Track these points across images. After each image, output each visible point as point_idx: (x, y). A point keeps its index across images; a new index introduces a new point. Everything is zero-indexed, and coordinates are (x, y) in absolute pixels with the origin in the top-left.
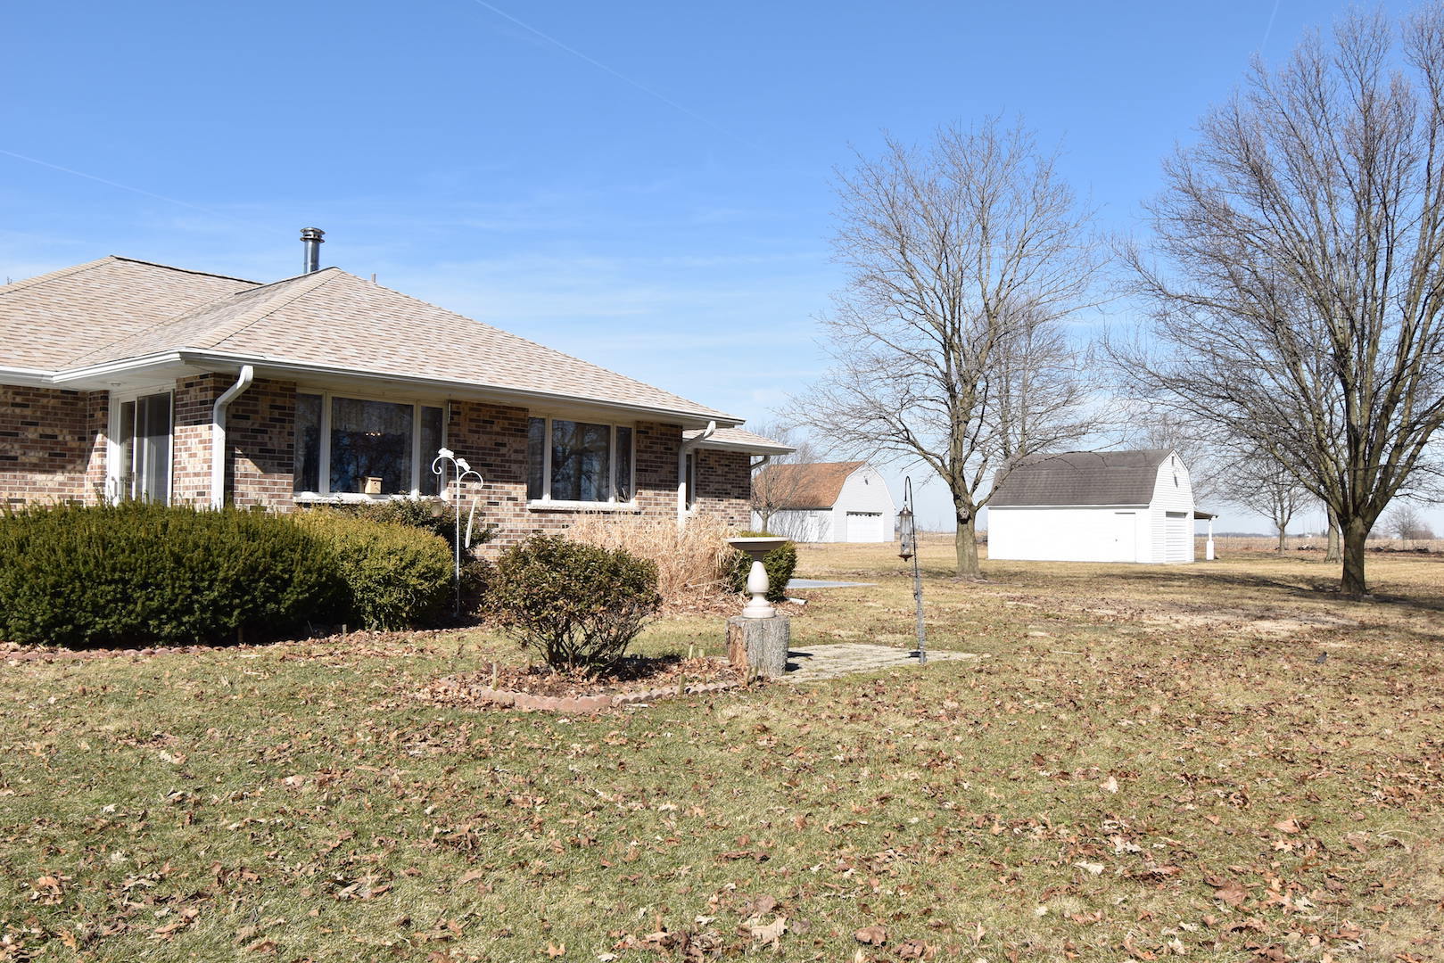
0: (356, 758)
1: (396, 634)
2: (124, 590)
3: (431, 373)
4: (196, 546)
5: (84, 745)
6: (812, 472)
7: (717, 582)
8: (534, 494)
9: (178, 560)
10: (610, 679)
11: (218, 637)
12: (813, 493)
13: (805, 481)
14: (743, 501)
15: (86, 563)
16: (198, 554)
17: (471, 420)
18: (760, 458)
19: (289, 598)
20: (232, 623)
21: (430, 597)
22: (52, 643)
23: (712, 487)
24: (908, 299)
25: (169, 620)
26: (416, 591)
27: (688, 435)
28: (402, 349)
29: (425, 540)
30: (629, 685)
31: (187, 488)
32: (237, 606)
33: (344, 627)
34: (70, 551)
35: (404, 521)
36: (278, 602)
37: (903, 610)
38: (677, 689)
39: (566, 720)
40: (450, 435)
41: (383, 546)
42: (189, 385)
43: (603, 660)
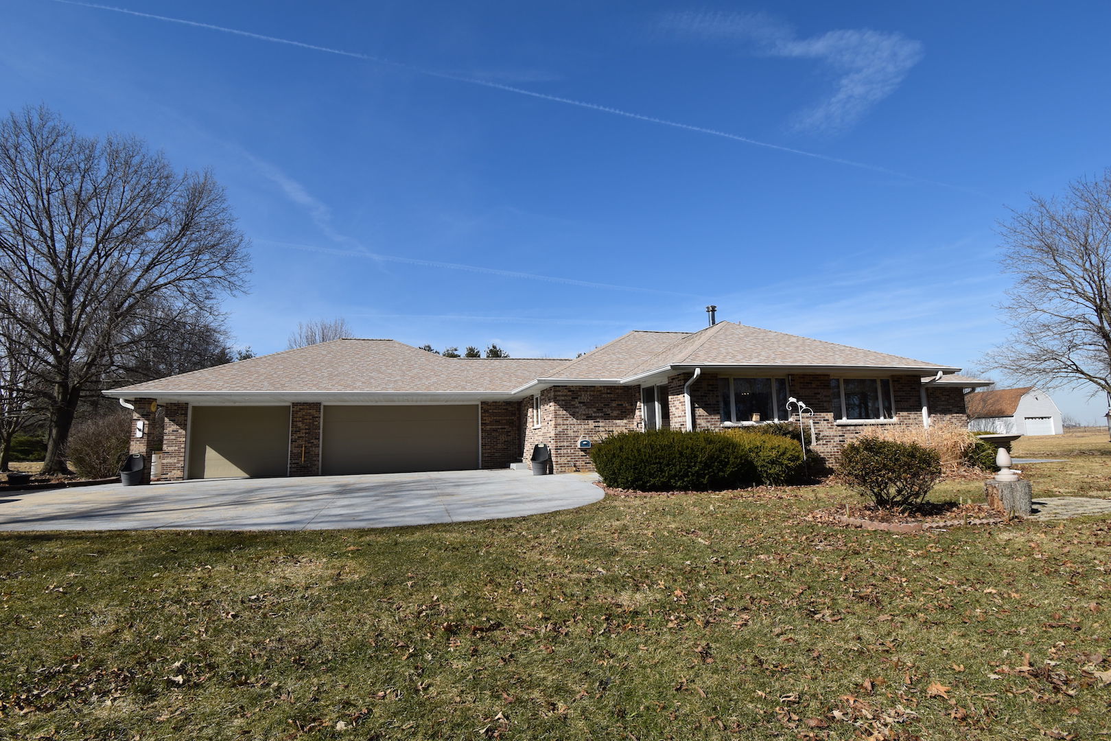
0: (789, 548)
1: (779, 488)
2: (660, 467)
3: (779, 363)
4: (687, 448)
5: (666, 533)
6: (996, 395)
7: (959, 461)
8: (838, 416)
9: (681, 454)
10: (916, 514)
11: (699, 487)
12: (998, 407)
13: (991, 401)
14: (961, 415)
15: (645, 455)
16: (688, 451)
17: (801, 383)
18: (969, 390)
19: (729, 470)
20: (705, 481)
21: (794, 470)
22: (634, 489)
23: (939, 408)
24: (1062, 286)
25: (679, 480)
26: (787, 466)
27: (924, 380)
28: (763, 353)
29: (787, 441)
30: (929, 519)
31: (676, 423)
32: (707, 474)
33: (754, 484)
34: (639, 451)
35: (774, 433)
36: (724, 472)
37: (1099, 476)
38: (962, 522)
39: (897, 536)
40: (790, 391)
41: (768, 445)
42: (673, 379)
43: (910, 504)
